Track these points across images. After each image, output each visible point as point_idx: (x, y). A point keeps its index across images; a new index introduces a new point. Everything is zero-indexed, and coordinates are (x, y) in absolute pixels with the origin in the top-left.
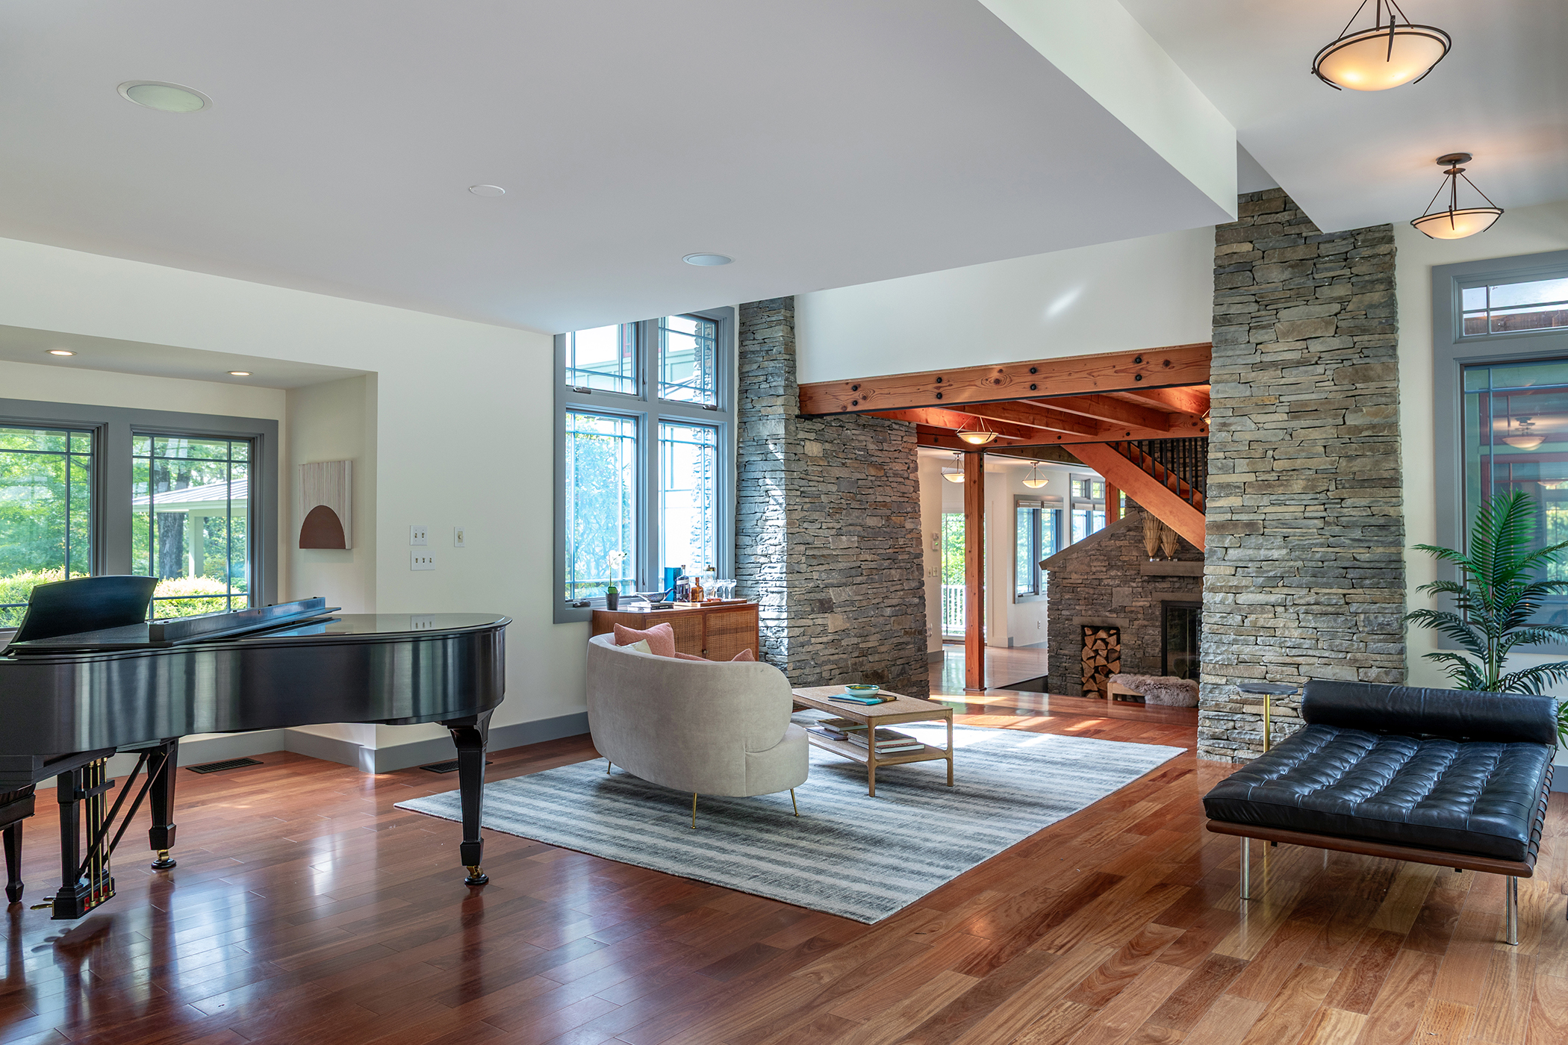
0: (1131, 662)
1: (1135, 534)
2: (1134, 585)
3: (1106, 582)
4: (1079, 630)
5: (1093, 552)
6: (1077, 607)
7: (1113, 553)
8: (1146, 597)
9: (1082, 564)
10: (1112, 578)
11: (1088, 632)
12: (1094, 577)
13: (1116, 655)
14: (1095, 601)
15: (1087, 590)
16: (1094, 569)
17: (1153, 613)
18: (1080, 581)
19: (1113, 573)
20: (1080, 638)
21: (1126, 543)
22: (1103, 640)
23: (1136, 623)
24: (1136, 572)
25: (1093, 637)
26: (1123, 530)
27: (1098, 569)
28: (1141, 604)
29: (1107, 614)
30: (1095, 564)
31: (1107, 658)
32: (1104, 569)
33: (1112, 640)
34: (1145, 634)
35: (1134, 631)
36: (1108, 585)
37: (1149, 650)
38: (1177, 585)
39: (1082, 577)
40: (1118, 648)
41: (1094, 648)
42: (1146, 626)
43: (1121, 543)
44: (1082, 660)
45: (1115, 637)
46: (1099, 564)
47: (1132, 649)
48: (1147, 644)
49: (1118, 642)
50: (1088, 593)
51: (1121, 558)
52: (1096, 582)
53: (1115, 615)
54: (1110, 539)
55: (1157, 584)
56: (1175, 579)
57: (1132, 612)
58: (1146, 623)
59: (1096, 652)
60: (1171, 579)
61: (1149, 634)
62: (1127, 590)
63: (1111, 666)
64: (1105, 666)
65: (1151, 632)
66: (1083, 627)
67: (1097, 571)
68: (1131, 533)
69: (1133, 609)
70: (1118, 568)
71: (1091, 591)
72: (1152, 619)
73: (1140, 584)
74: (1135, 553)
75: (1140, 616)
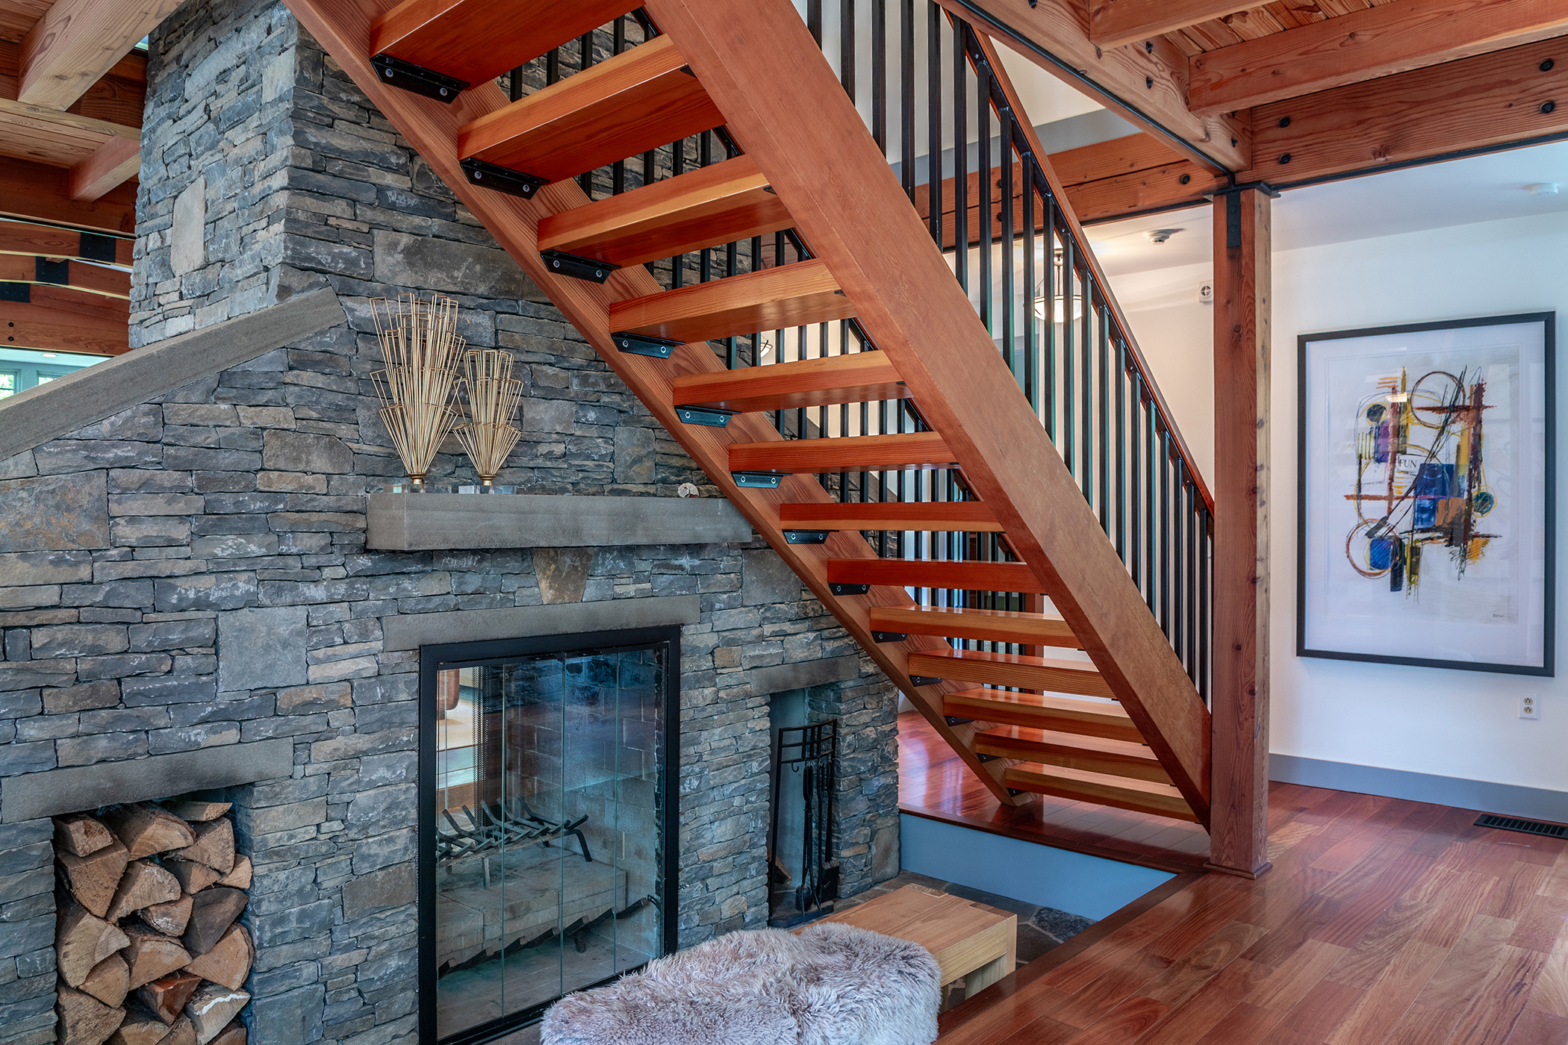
0: (302, 916)
1: (320, 381)
2: (318, 593)
3: (190, 590)
4: (41, 846)
5: (126, 452)
6: (31, 731)
7: (226, 459)
8: (364, 637)
9: (60, 507)
10: (221, 570)
11: (86, 838)
12: (129, 569)
13: (230, 906)
14: (129, 687)
15: (87, 636)
16: (128, 534)
17: (388, 699)
18: (50, 596)
19: (226, 546)
20: (45, 885)
21: (282, 417)
22: (167, 860)
23: (326, 747)
24: (322, 540)
25: (119, 858)
26: (269, 361)
27: (150, 530)
28: (345, 668)
29: (199, 735)
30: (135, 506)
31: (187, 939)
32: (181, 532)
33: (217, 844)
34: (359, 786)
35: (313, 784)
36: (200, 604)
37: (372, 846)
38: (473, 582)
39: (65, 574)
40: (241, 876)
41: (125, 908)
42: (358, 756)
43: (267, 417)
44: (61, 982)
45: (225, 831)
46: (159, 505)
47: (304, 861)
48: (365, 828)
49: (241, 846)
50: (95, 651)
51: (260, 477)
52: (142, 596)
53: (232, 735)
54: (212, 394)
55: (407, 584)
56: (468, 562)
57: (305, 708)
58: (362, 742)
59: (135, 923)
60: (454, 563)
61: (372, 785)
62: (285, 619)
63: (204, 966)
64: (182, 972)
65: (382, 772)
66: (61, 820)
67: (148, 544)
68: (307, 377)
69: (310, 693)
70: (247, 524)
71: (114, 641)
72: (386, 723)
73: (341, 589)
74: (320, 462)
75: (339, 718)
